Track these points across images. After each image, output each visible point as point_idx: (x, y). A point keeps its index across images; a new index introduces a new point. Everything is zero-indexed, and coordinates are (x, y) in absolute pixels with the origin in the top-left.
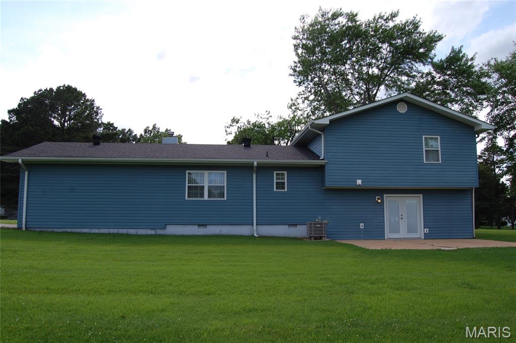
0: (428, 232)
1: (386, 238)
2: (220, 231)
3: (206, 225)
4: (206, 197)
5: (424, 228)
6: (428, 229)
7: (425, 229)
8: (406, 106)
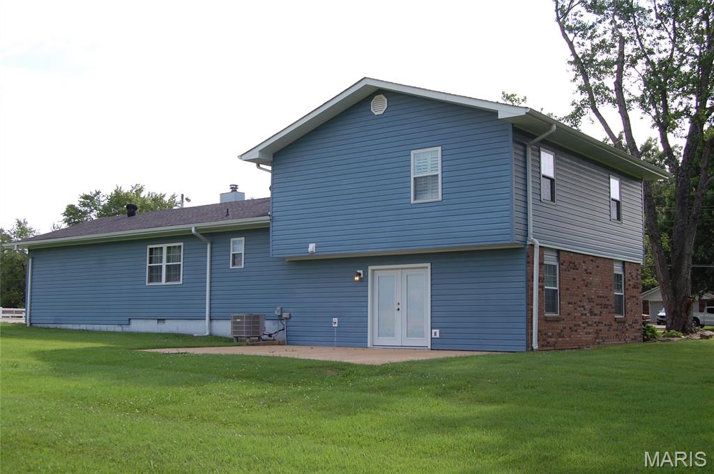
0: (438, 336)
1: (369, 345)
2: (177, 328)
3: (164, 320)
4: (164, 282)
5: (432, 328)
6: (438, 331)
7: (433, 331)
8: (386, 100)
